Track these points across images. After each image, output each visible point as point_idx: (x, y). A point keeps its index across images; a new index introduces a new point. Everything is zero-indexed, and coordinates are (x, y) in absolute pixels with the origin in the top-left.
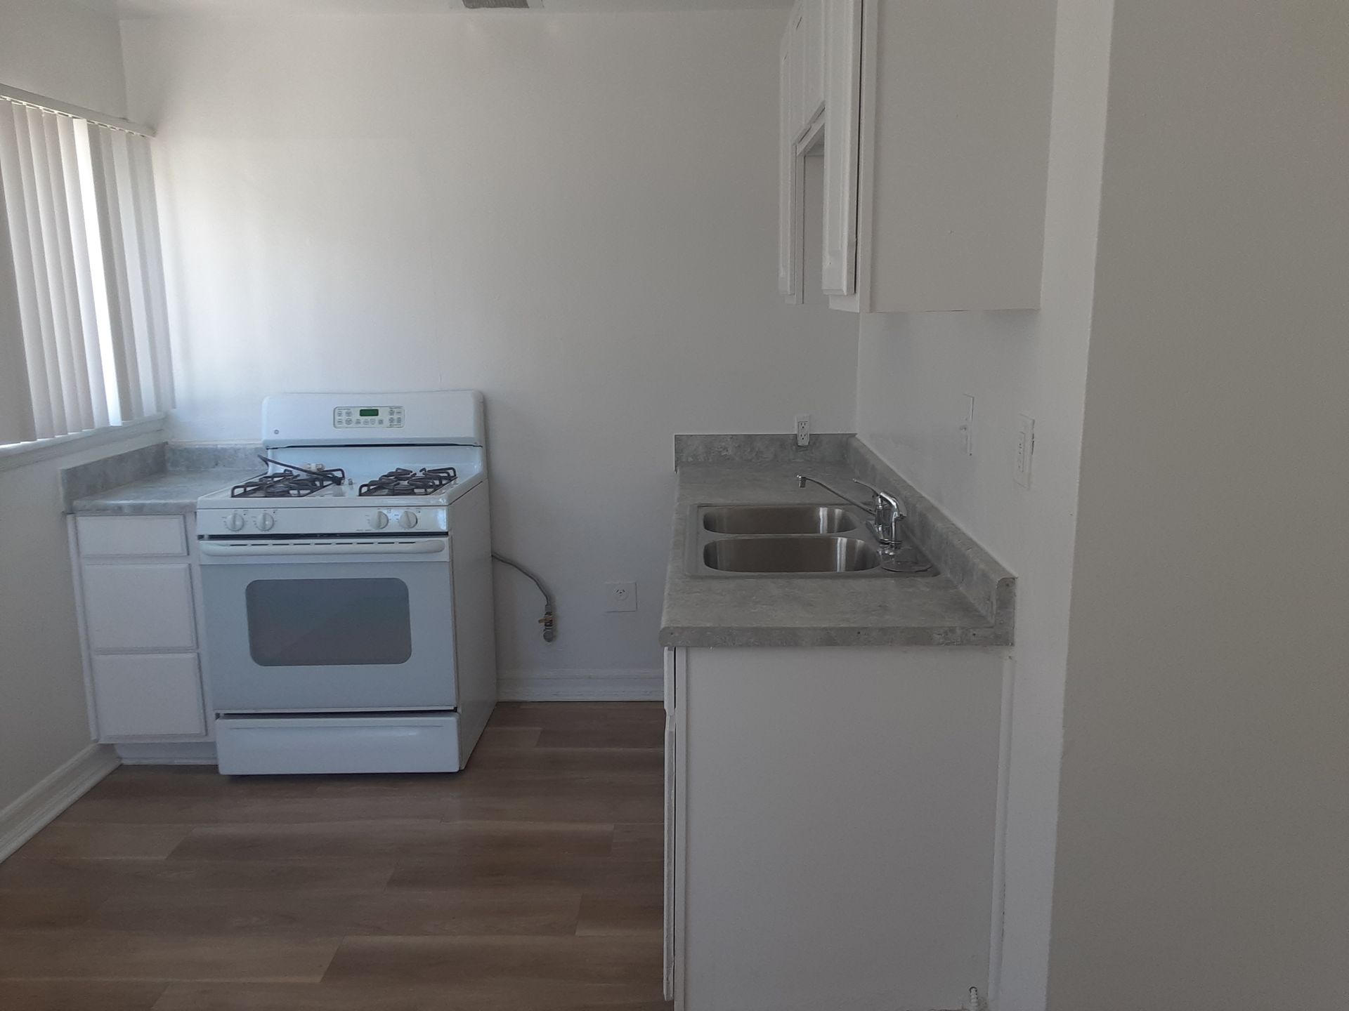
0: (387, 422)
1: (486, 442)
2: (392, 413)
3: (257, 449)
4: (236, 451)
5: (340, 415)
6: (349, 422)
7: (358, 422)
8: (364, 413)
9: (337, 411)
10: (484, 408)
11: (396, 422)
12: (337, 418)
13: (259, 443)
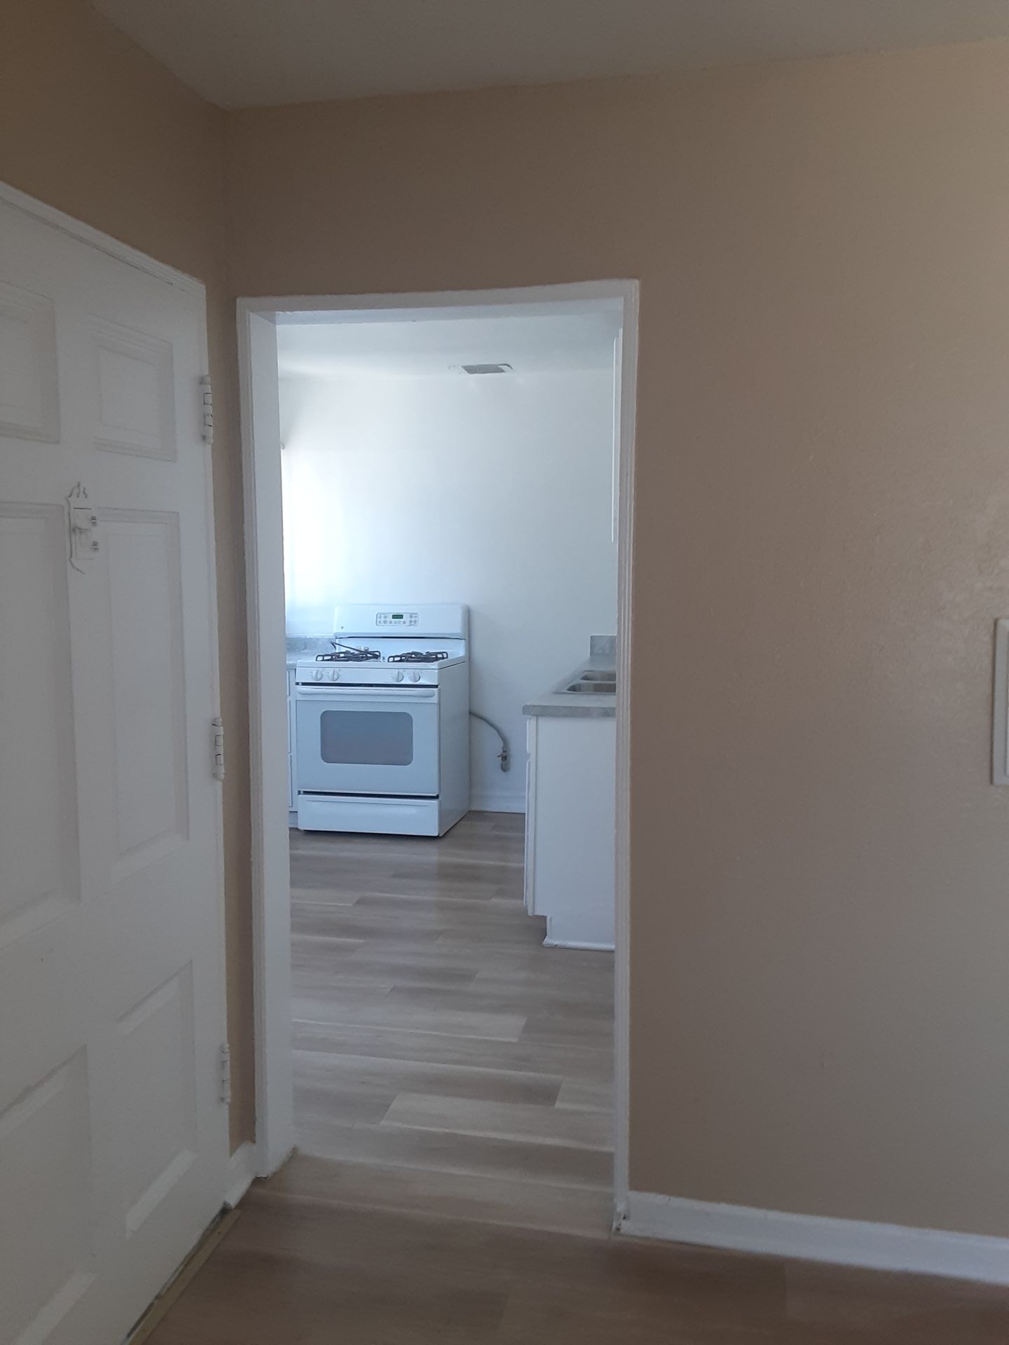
0: (408, 623)
1: (468, 636)
2: (411, 617)
3: (329, 639)
4: (318, 639)
5: (380, 618)
6: (385, 622)
7: (391, 622)
8: (395, 617)
9: (378, 616)
10: (468, 615)
11: (413, 623)
12: (378, 620)
13: (331, 635)
